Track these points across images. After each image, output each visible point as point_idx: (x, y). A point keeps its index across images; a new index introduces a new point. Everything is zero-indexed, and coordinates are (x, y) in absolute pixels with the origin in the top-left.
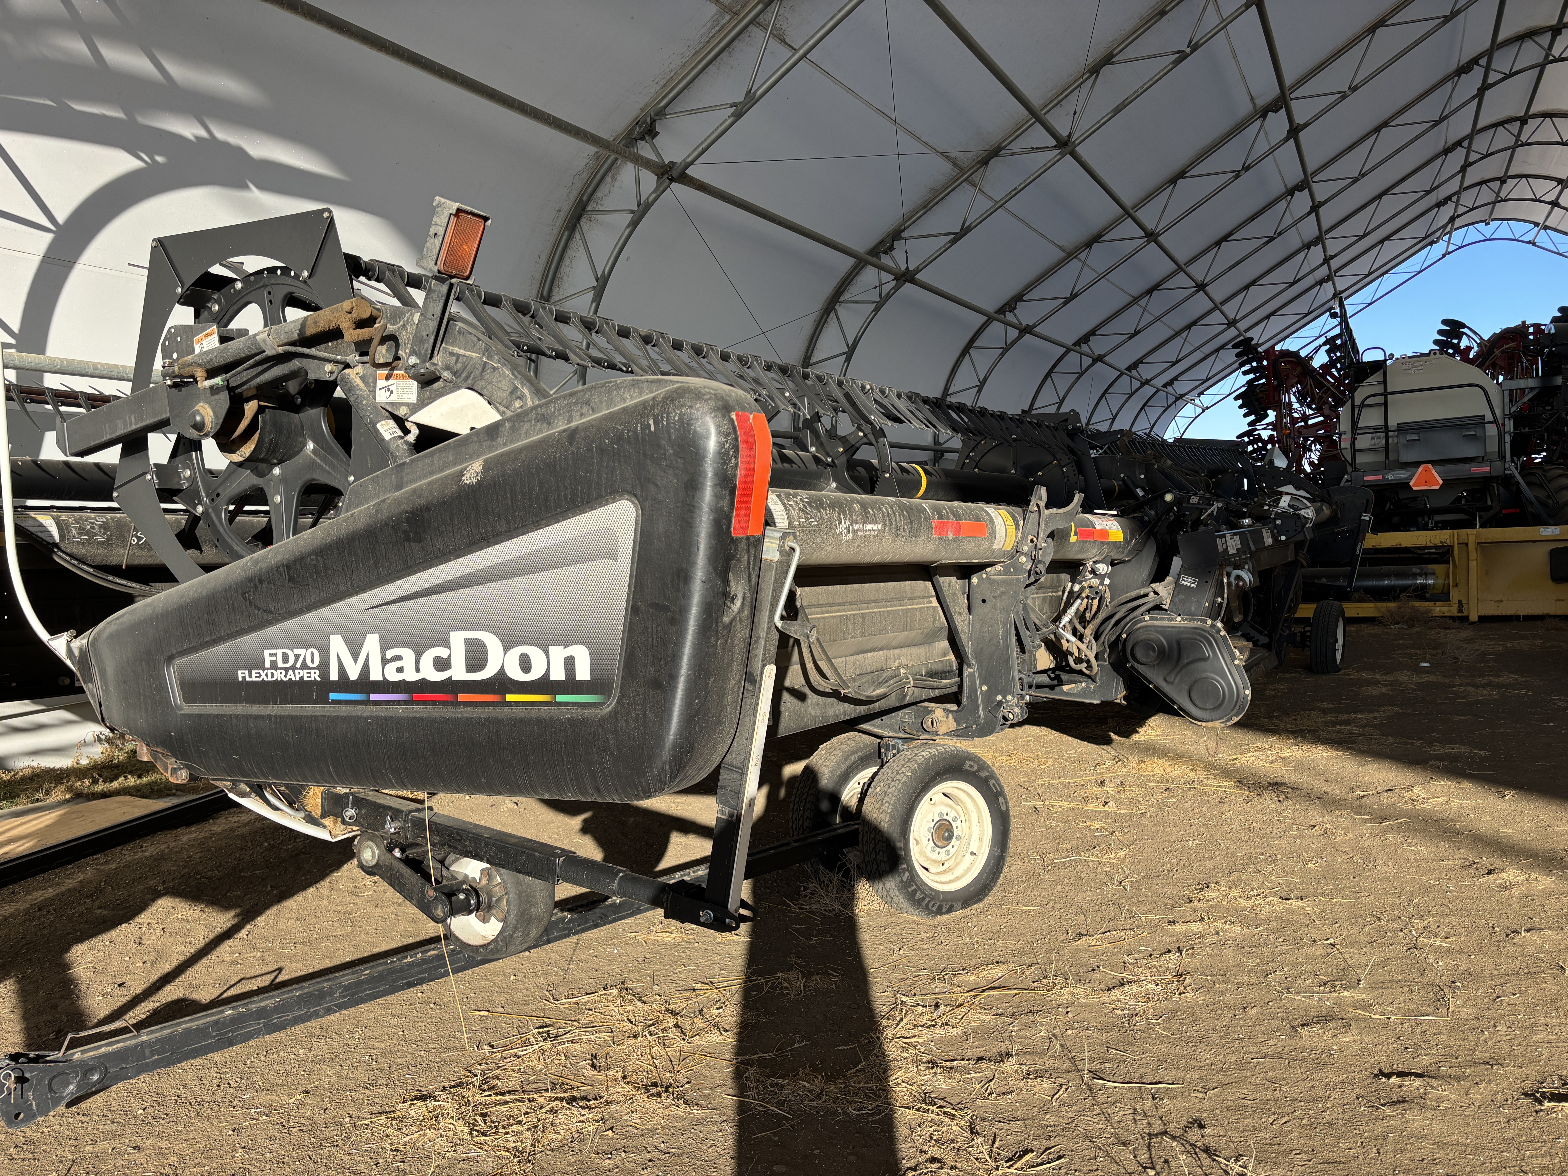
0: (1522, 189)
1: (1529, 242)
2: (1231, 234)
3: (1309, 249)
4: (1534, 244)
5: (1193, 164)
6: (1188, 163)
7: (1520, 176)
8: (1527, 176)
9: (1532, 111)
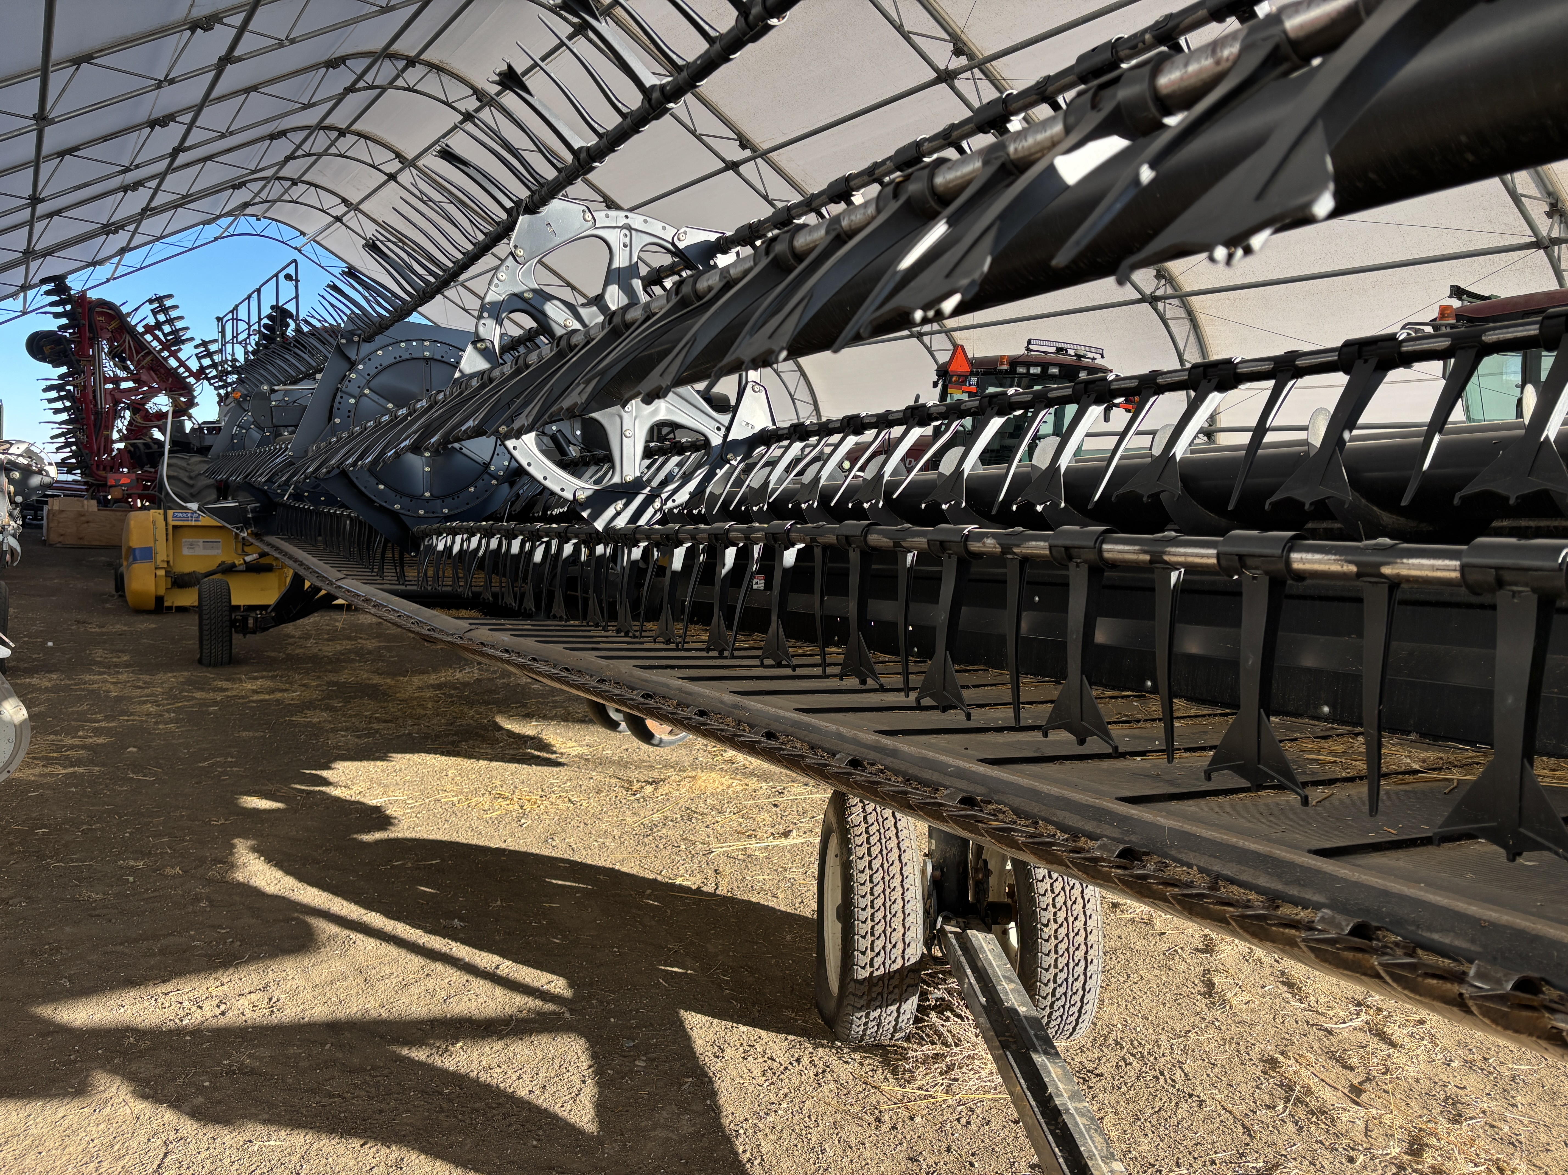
0: (311, 196)
1: (296, 248)
2: (77, 148)
3: (125, 192)
4: (300, 251)
5: (103, 51)
6: (98, 47)
7: (311, 184)
8: (316, 186)
9: (354, 127)
